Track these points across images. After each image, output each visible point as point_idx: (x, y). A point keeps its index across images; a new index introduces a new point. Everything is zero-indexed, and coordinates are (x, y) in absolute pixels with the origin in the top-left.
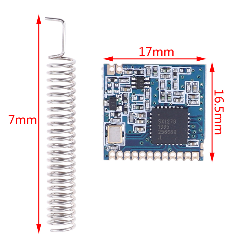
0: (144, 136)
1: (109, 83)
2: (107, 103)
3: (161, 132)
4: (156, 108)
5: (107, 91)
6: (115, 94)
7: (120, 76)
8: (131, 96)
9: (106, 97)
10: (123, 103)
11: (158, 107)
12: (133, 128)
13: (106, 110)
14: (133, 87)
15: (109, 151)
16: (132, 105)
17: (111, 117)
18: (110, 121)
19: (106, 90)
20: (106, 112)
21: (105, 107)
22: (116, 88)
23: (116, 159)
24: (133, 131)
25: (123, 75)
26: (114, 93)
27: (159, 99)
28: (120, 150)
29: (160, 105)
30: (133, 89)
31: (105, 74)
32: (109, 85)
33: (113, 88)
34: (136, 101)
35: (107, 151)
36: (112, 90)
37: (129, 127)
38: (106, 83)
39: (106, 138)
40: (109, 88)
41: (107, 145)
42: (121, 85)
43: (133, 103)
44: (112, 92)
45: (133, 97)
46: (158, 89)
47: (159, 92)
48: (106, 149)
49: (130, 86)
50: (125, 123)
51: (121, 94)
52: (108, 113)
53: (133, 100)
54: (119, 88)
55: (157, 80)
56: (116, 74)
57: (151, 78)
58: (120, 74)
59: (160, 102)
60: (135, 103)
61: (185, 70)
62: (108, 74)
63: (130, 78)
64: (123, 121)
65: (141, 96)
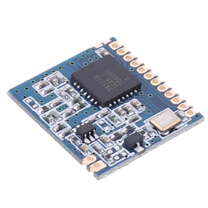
0: (142, 98)
1: (114, 159)
2: (139, 149)
3: (120, 82)
4: (98, 105)
5: (126, 156)
6: (122, 147)
7: (96, 154)
8: (109, 132)
9: (133, 153)
10: (124, 135)
11: (96, 103)
12: (142, 112)
13: (147, 145)
14: (97, 137)
15: (190, 118)
16: (117, 127)
17: (150, 137)
18: (156, 135)
19: (125, 158)
20: (150, 144)
21: (145, 148)
22: (114, 151)
23: (191, 107)
24: (144, 110)
25: (93, 152)
26: (121, 149)
27: (87, 108)
28: (178, 109)
29: (93, 103)
30: (99, 136)
31: (107, 169)
32: (117, 158)
33: (117, 153)
34: (110, 125)
35: (191, 119)
36: (119, 153)
37: (145, 116)
38: (117, 162)
39: (177, 128)
40: (120, 156)
41: (185, 123)
42: (105, 148)
43: (115, 127)
44: (123, 152)
45: (108, 131)
46: (76, 115)
47: (79, 112)
48: (190, 122)
49: (98, 140)
50: (144, 122)
51: (116, 143)
52: (149, 141)
53: (112, 128)
54: (111, 148)
55: (67, 121)
56: (99, 159)
57: (71, 128)
58: (95, 156)
59: (89, 105)
60: (112, 125)
61: (32, 104)
62: (106, 166)
63: (90, 145)
64: (144, 124)
65: (100, 124)
